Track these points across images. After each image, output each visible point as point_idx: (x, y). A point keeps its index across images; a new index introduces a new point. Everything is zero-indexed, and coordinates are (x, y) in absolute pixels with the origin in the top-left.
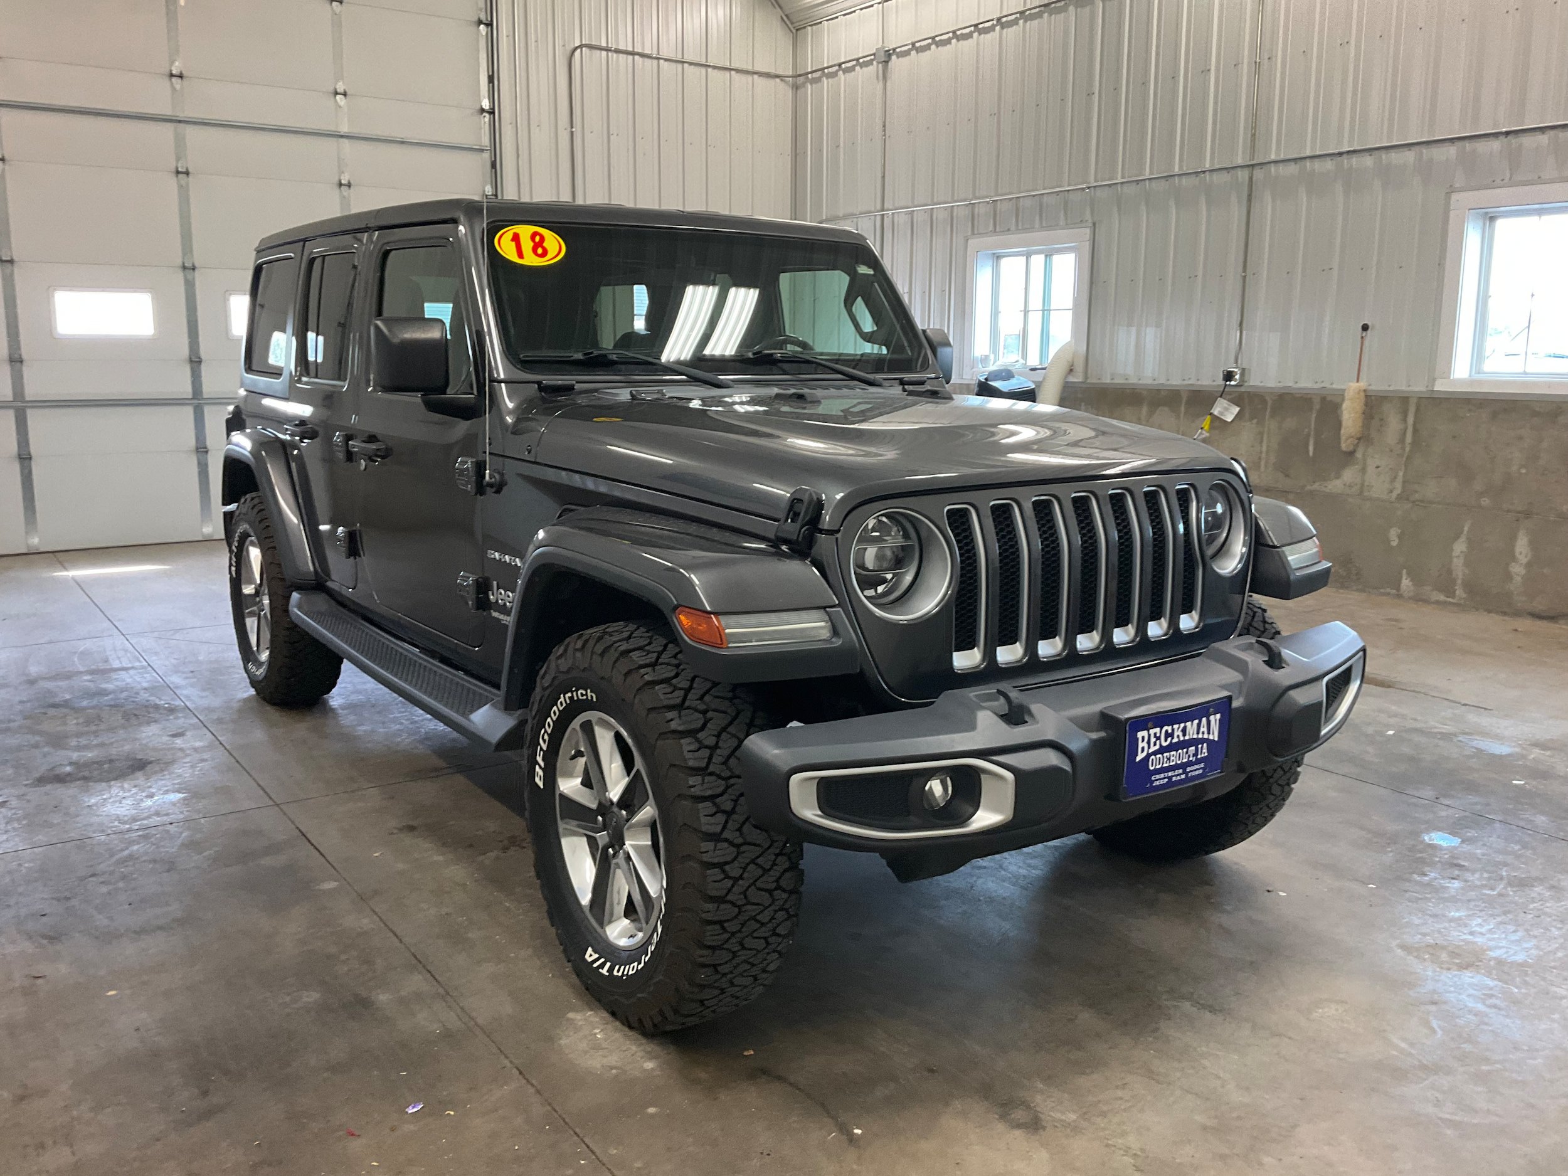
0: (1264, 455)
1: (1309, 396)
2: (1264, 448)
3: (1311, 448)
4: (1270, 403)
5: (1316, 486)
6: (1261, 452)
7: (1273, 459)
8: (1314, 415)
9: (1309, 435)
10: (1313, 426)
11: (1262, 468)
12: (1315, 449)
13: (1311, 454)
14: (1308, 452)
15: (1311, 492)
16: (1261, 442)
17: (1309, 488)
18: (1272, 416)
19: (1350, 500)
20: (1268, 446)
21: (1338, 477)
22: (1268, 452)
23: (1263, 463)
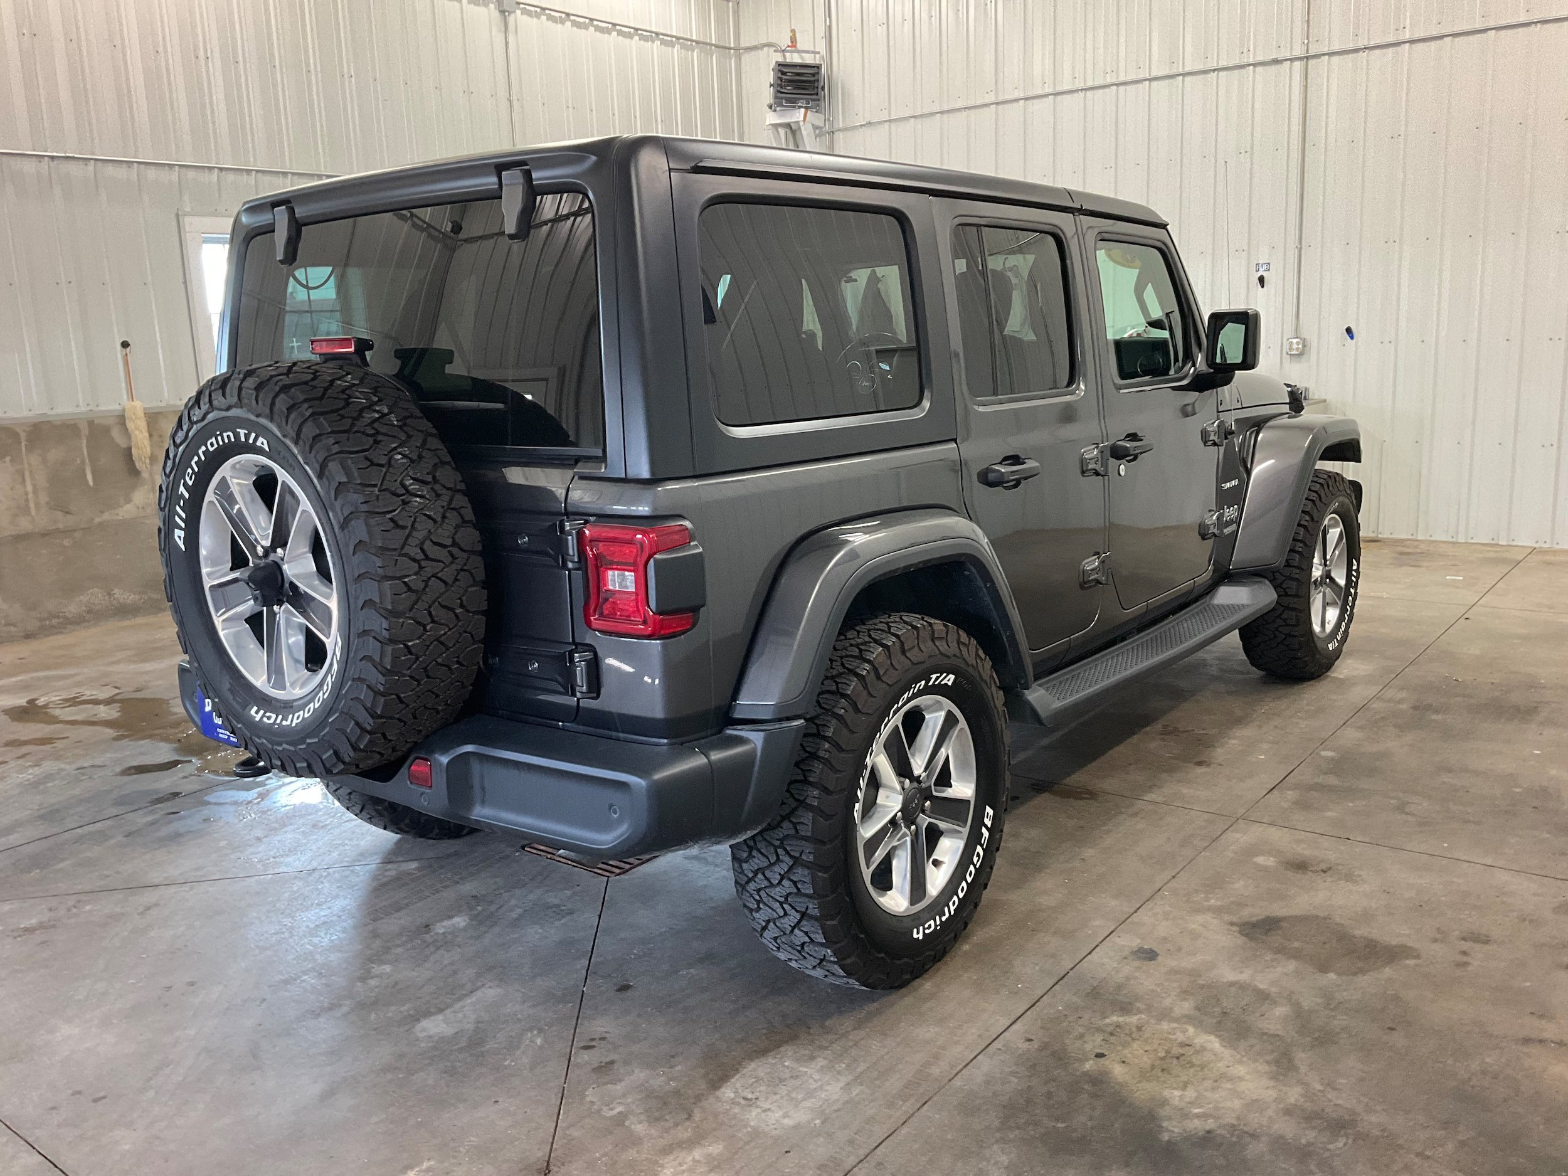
0: (30, 496)
1: (72, 422)
2: (29, 488)
3: (90, 478)
4: (23, 436)
5: (106, 516)
6: (26, 494)
7: (44, 498)
8: (84, 442)
9: (83, 462)
10: (85, 453)
11: (33, 512)
12: (94, 478)
13: (91, 483)
14: (87, 482)
15: (100, 523)
16: (24, 481)
17: (97, 520)
18: (30, 448)
19: (148, 522)
20: (34, 486)
21: (128, 501)
22: (35, 491)
23: (32, 505)
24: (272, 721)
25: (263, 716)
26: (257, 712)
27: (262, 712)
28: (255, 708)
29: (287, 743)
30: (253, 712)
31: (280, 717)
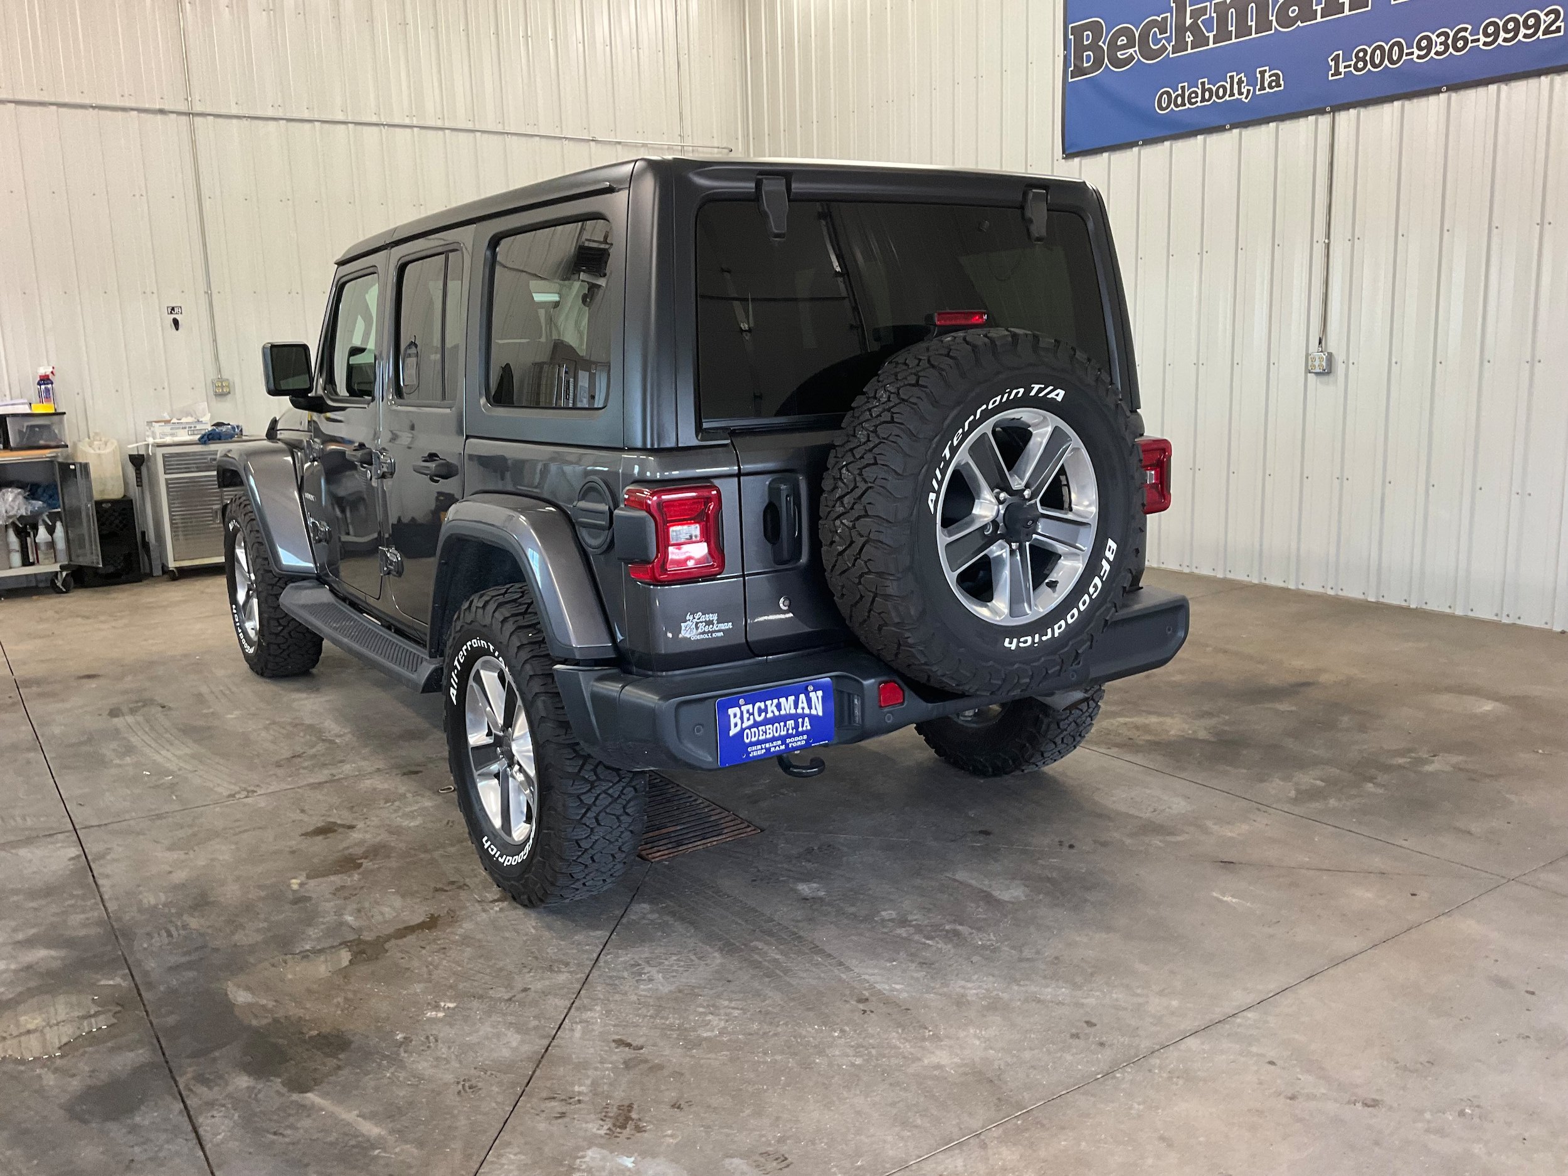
24: (1029, 643)
25: (1019, 642)
26: (1011, 643)
27: (1015, 640)
28: (1007, 640)
29: (1020, 663)
30: (1006, 644)
31: (1037, 636)
